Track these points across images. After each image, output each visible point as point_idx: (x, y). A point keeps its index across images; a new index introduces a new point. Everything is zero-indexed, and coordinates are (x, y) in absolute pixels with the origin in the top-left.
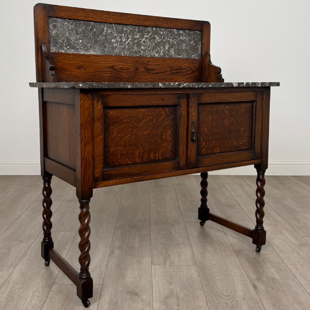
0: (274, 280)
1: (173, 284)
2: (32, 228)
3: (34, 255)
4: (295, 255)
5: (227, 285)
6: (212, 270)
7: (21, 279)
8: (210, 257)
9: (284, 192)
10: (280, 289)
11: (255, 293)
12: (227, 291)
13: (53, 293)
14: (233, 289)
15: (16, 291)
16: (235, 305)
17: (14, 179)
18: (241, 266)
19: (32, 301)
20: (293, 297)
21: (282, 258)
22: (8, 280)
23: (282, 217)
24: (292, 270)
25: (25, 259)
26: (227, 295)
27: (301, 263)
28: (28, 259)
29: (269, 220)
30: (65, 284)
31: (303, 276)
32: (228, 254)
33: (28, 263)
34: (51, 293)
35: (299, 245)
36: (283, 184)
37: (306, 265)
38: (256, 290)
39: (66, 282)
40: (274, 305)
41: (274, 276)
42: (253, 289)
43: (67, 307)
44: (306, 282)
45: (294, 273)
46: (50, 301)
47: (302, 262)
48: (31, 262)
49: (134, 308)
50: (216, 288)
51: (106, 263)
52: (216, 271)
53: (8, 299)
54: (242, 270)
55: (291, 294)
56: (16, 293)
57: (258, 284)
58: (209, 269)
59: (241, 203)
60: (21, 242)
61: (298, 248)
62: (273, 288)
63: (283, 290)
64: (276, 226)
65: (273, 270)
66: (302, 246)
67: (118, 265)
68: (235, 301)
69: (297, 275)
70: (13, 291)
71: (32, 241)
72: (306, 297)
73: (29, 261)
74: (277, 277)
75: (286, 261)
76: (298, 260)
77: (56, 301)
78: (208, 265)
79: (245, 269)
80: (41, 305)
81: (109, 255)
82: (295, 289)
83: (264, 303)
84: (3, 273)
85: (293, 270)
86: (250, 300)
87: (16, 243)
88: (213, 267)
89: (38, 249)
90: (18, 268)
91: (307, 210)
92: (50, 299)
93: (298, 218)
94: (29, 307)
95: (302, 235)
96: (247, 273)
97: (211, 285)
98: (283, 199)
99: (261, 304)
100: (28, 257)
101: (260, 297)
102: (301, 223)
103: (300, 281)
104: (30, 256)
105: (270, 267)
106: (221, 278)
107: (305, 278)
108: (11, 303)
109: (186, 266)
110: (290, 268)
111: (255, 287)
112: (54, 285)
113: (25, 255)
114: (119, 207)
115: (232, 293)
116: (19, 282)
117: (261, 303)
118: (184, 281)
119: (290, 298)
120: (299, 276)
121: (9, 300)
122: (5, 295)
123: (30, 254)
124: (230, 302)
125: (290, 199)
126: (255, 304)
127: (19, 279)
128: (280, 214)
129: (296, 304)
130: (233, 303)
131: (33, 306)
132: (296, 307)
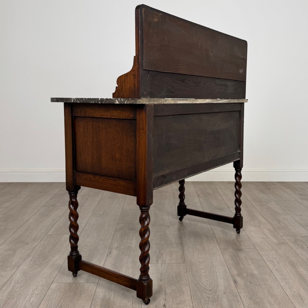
0: (252, 275)
1: (163, 281)
2: (38, 231)
3: (37, 256)
4: (274, 253)
5: (211, 281)
6: (199, 267)
7: (22, 278)
8: (198, 255)
9: (269, 196)
10: (258, 283)
11: (235, 288)
12: (210, 286)
13: (51, 291)
14: (216, 284)
15: (17, 290)
16: (216, 299)
17: (26, 186)
18: (225, 263)
19: (31, 298)
20: (268, 291)
21: (262, 256)
22: (11, 279)
23: (265, 219)
24: (269, 266)
25: (28, 259)
26: (210, 290)
27: (278, 260)
28: (31, 260)
29: (254, 221)
30: (63, 283)
31: (279, 271)
32: (215, 252)
33: (31, 263)
34: (50, 290)
35: (278, 244)
36: (269, 189)
37: (282, 261)
38: (236, 285)
39: (64, 280)
40: (251, 298)
41: (253, 272)
42: (233, 284)
43: (63, 304)
44: (281, 277)
45: (271, 269)
46: (48, 298)
47: (279, 258)
48: (34, 262)
49: (125, 304)
50: (200, 284)
51: (103, 263)
52: (202, 267)
53: (9, 297)
54: (226, 266)
55: (267, 288)
56: (17, 292)
57: (238, 279)
58: (197, 266)
59: (231, 206)
60: (27, 244)
61: (277, 246)
62: (251, 283)
63: (260, 284)
64: (259, 226)
65: (252, 267)
66: (280, 244)
67: (114, 264)
68: (216, 295)
69: (274, 271)
70: (14, 290)
71: (37, 243)
72: (279, 290)
73: (33, 262)
74: (256, 272)
75: (264, 258)
76: (276, 257)
77: (53, 299)
78: (196, 263)
79: (229, 266)
80: (39, 302)
81: (107, 255)
82: (270, 283)
83: (242, 297)
84: (6, 273)
85: (271, 266)
86: (230, 293)
87: (22, 244)
88: (200, 264)
89: (42, 251)
90: (21, 268)
91: (287, 212)
92: (48, 297)
93: (279, 220)
94: (27, 304)
95: (281, 234)
96: (230, 269)
97: (196, 281)
98: (267, 203)
99: (239, 298)
100: (32, 257)
101: (239, 291)
102: (281, 224)
103: (276, 276)
104: (33, 257)
105: (251, 264)
106: (206, 274)
107: (280, 273)
108: (10, 301)
109: (176, 264)
110: (268, 264)
111: (235, 282)
112: (53, 284)
113: (29, 256)
114: (121, 211)
115: (215, 288)
116: (20, 281)
117: (239, 296)
118: (173, 277)
119: (265, 291)
120: (275, 271)
121: (9, 299)
122: (6, 294)
123: (34, 256)
124: (212, 296)
125: (274, 202)
126: (234, 297)
127: (21, 279)
128: (264, 216)
129: (270, 297)
130: (215, 297)
131: (31, 304)
132: (270, 299)
